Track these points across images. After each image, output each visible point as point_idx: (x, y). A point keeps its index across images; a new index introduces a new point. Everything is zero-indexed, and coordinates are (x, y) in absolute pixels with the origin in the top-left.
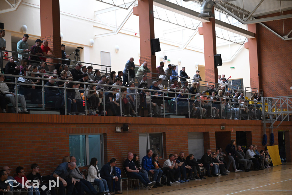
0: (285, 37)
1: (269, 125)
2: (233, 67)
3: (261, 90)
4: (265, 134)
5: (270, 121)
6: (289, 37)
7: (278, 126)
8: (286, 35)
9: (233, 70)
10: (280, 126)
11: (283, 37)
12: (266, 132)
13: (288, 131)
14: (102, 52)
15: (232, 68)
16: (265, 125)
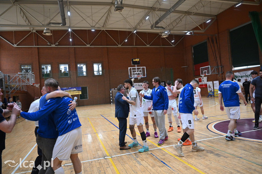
0: (15, 45)
1: (8, 92)
4: (5, 97)
5: (8, 89)
6: (17, 45)
7: (14, 93)
8: (15, 44)
10: (15, 93)
11: (13, 45)
12: (6, 96)
13: (18, 96)
16: (5, 92)
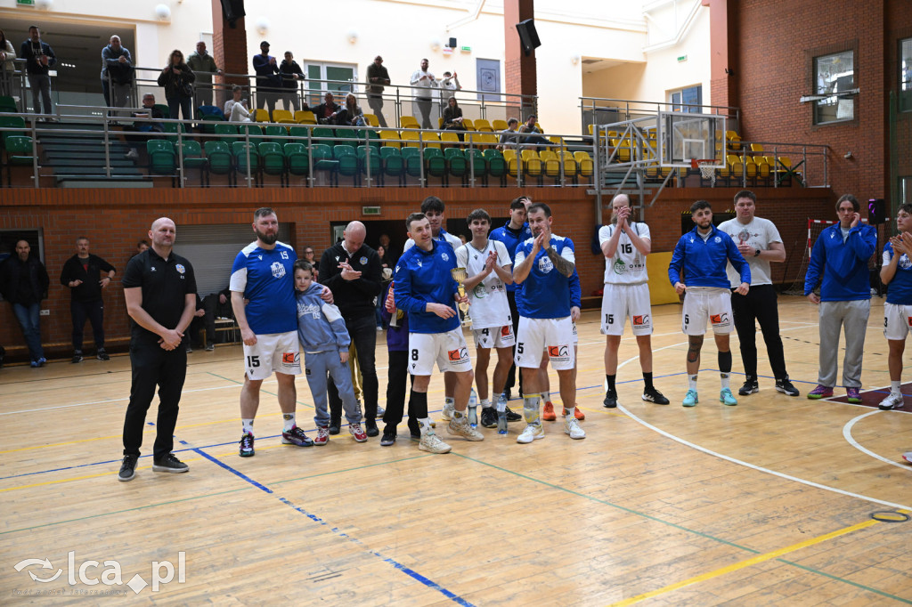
2: (683, 58)
3: (736, 111)
4: (601, 223)
5: (637, 188)
9: (683, 64)
14: (203, 34)
15: (681, 59)
16: (599, 201)
